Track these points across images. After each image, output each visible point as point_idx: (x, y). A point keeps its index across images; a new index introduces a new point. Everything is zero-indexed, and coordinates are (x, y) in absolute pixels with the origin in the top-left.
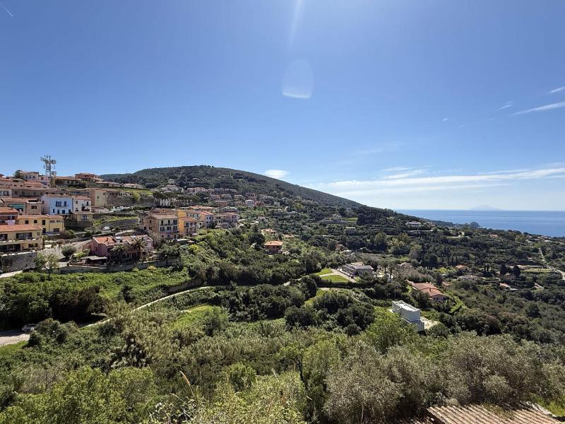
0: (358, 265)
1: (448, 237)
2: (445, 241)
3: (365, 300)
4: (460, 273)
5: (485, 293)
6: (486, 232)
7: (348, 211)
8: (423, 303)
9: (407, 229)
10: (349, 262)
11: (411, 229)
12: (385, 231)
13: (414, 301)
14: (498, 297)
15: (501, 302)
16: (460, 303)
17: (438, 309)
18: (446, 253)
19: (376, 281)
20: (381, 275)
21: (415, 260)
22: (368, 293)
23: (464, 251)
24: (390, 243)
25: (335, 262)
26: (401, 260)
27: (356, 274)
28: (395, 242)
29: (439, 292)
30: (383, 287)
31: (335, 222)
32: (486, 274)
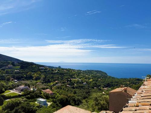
0: (22, 87)
1: (53, 72)
2: (52, 73)
3: (26, 101)
4: (56, 84)
5: (63, 89)
6: (63, 69)
7: (16, 63)
8: (47, 97)
9: (40, 70)
10: (18, 86)
11: (41, 70)
12: (32, 71)
13: (44, 96)
14: (67, 90)
15: (67, 91)
16: (58, 94)
17: (52, 98)
18: (53, 77)
19: (30, 92)
20: (32, 89)
21: (43, 81)
22: (27, 98)
23: (57, 76)
24: (33, 76)
25: (11, 87)
26: (37, 82)
27: (22, 90)
28: (35, 75)
29: (52, 92)
30: (33, 94)
31: (10, 68)
32: (63, 83)
